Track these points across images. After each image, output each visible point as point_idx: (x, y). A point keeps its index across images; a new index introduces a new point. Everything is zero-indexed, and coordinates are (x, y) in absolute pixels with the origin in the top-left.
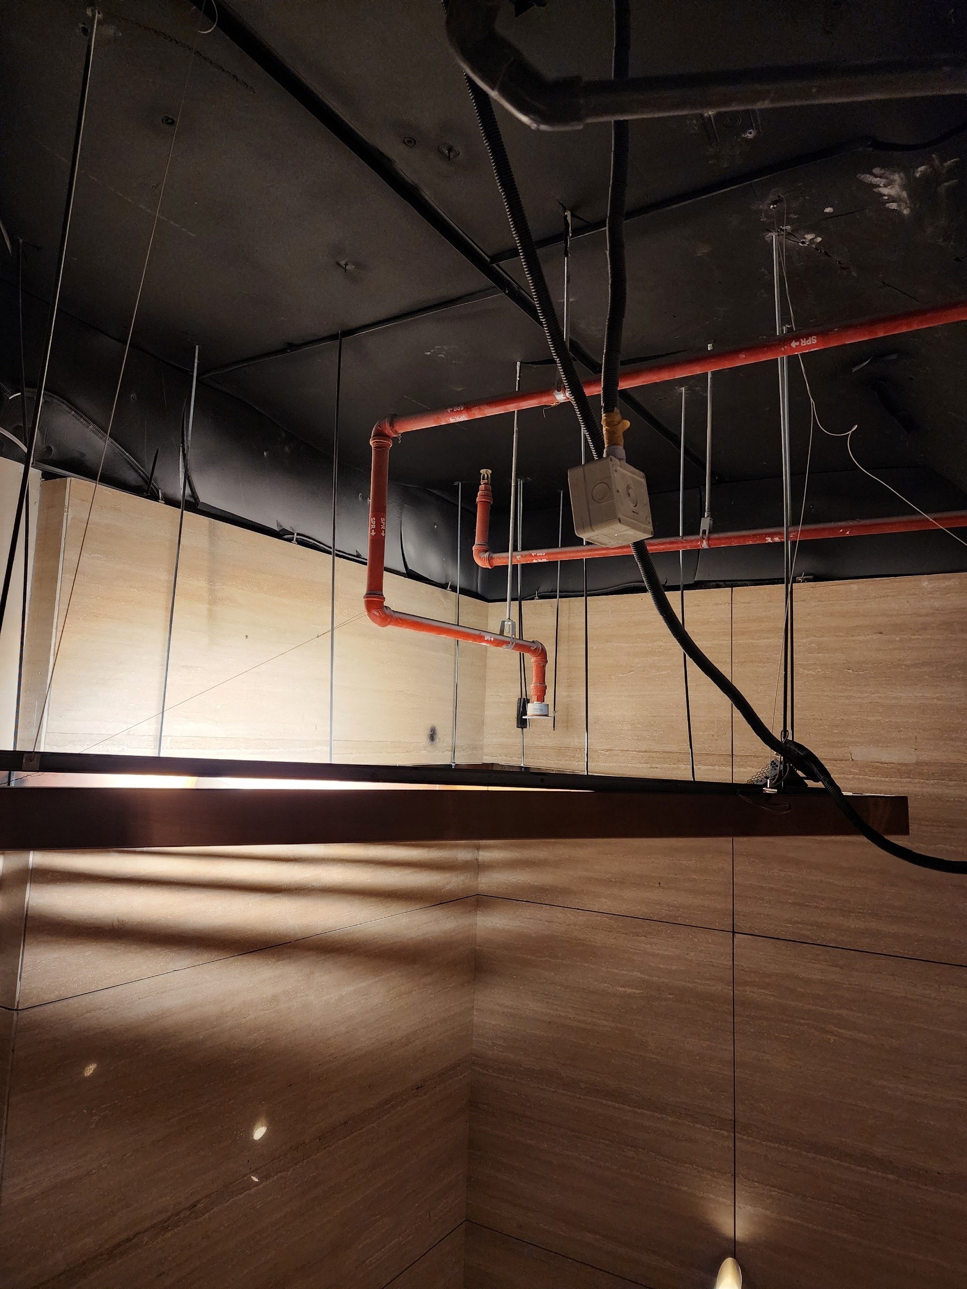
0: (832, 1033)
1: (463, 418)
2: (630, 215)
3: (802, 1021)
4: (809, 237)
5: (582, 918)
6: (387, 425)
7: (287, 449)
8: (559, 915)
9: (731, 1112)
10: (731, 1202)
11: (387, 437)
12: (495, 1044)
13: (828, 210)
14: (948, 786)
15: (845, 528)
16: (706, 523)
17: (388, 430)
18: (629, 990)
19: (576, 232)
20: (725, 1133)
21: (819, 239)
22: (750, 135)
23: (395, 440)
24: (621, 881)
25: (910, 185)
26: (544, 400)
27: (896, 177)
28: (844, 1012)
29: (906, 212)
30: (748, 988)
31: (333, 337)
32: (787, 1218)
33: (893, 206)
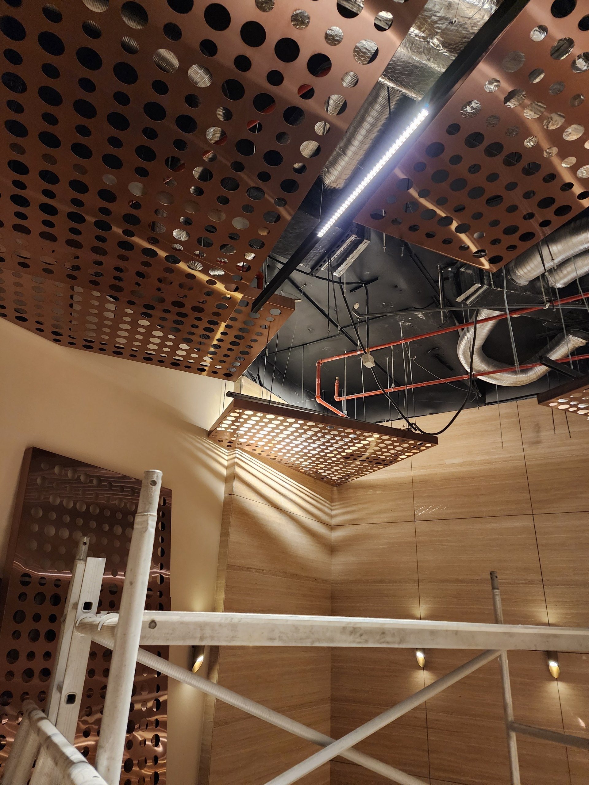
0: (445, 545)
1: (338, 358)
2: (370, 320)
3: (436, 544)
4: (408, 323)
5: (367, 526)
6: (320, 361)
7: (279, 377)
8: (360, 527)
9: (417, 577)
10: (419, 606)
11: (320, 363)
12: (339, 575)
13: (410, 318)
14: (472, 467)
15: (424, 384)
16: (393, 385)
17: (321, 362)
18: (383, 546)
19: (360, 322)
20: (416, 584)
21: (410, 324)
22: (392, 307)
23: (322, 364)
24: (380, 512)
25: (423, 314)
26: (355, 354)
27: (420, 313)
28: (448, 538)
29: (424, 319)
30: (420, 538)
31: (302, 345)
32: (435, 606)
33: (422, 318)
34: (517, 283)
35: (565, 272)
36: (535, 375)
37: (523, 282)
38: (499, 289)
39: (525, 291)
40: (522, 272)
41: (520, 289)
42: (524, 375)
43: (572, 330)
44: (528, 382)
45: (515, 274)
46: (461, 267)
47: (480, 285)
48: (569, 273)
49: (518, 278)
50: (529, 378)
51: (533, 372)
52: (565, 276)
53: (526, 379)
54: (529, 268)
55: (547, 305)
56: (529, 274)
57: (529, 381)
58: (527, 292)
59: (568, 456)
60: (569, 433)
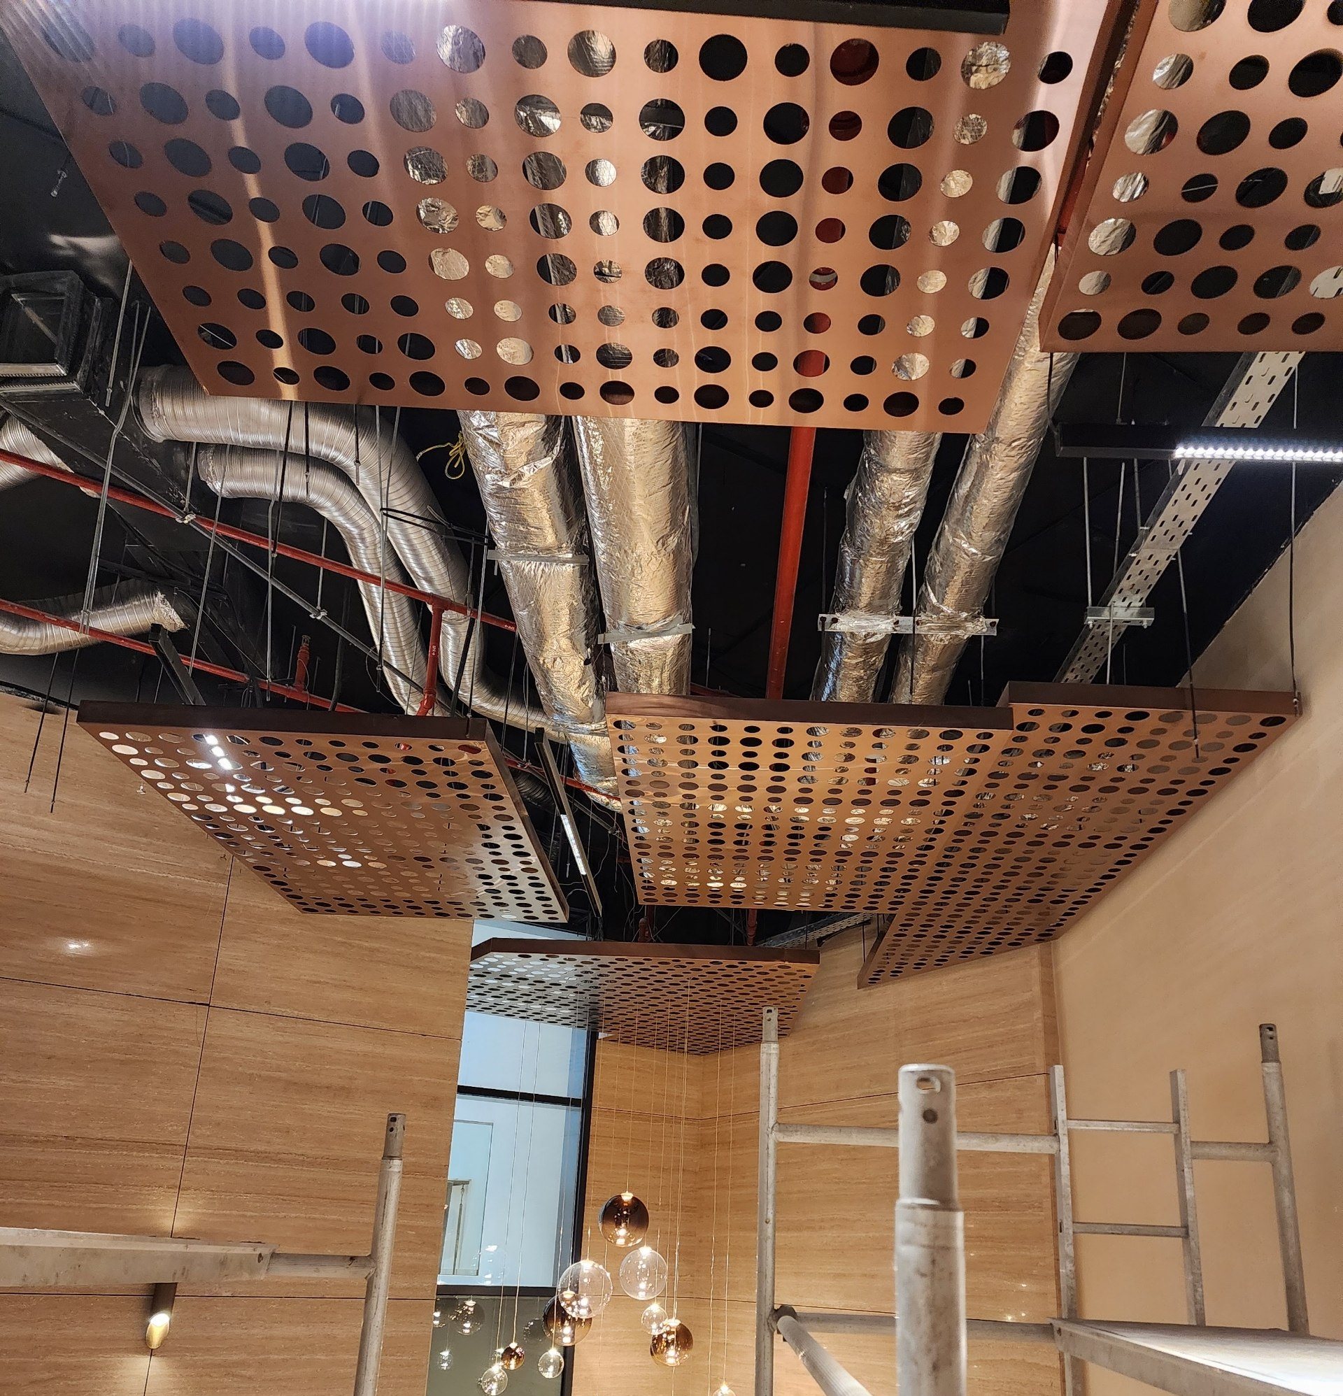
34: (143, 425)
35: (248, 469)
36: (37, 642)
37: (157, 430)
38: (102, 413)
39: (152, 455)
40: (168, 409)
41: (144, 443)
42: (14, 632)
43: (177, 591)
44: (16, 651)
45: (151, 402)
46: (20, 290)
47: (63, 372)
48: (253, 477)
49: (153, 417)
50: (22, 643)
51: (38, 635)
52: (242, 478)
53: (14, 642)
54: (189, 411)
55: (188, 516)
56: (181, 423)
57: (17, 649)
58: (154, 461)
59: (24, 850)
60: (53, 800)
